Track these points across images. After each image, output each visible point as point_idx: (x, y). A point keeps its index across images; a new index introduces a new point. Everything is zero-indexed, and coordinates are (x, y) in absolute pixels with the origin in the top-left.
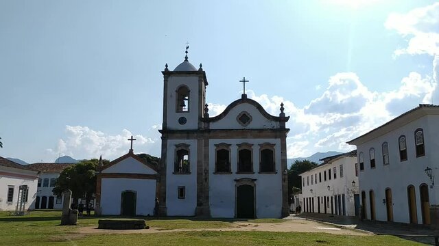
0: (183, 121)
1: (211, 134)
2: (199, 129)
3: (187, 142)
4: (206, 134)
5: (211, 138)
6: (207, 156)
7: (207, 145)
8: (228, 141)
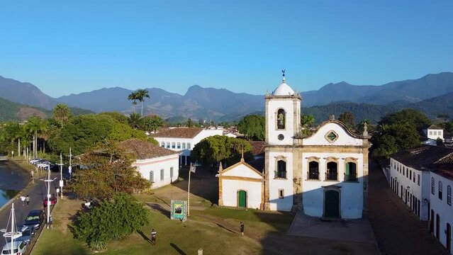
0: (281, 137)
1: (304, 148)
2: (294, 144)
3: (284, 154)
4: (301, 149)
5: (304, 151)
6: (300, 166)
7: (300, 157)
8: (317, 155)
